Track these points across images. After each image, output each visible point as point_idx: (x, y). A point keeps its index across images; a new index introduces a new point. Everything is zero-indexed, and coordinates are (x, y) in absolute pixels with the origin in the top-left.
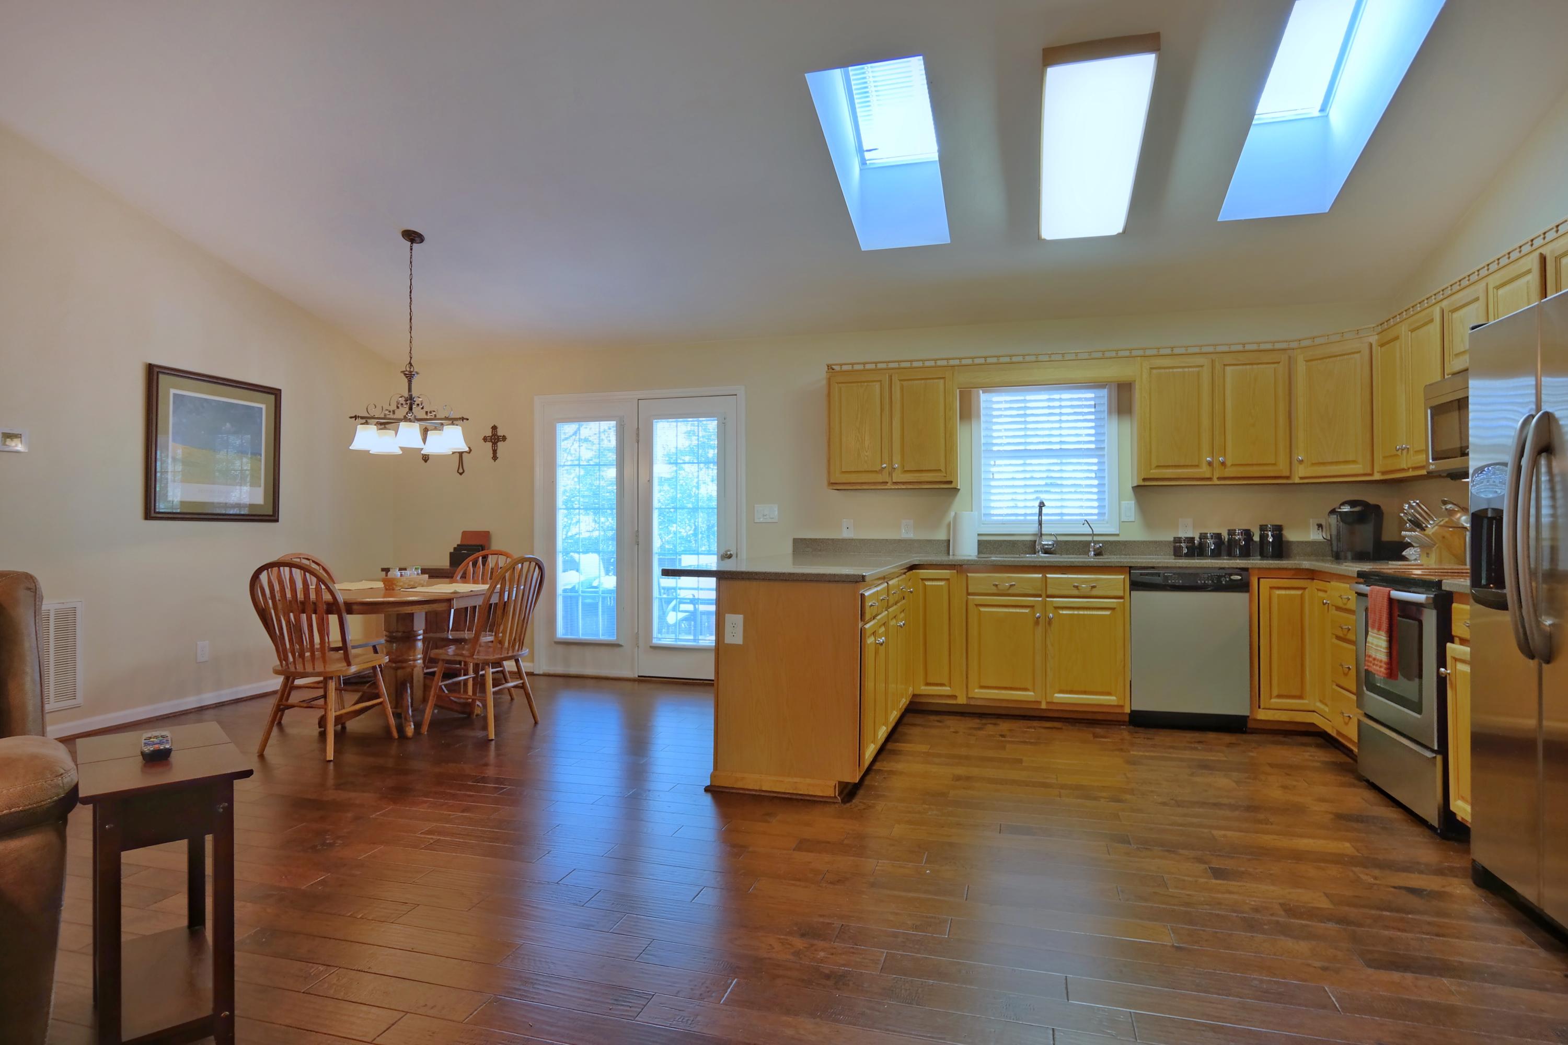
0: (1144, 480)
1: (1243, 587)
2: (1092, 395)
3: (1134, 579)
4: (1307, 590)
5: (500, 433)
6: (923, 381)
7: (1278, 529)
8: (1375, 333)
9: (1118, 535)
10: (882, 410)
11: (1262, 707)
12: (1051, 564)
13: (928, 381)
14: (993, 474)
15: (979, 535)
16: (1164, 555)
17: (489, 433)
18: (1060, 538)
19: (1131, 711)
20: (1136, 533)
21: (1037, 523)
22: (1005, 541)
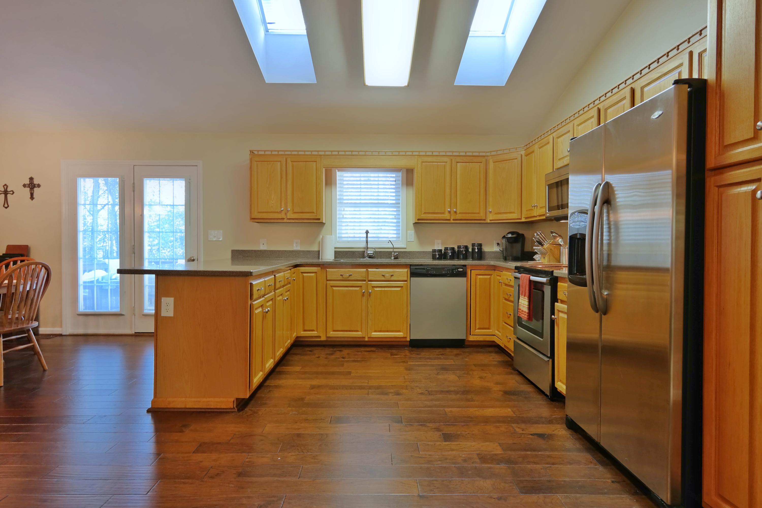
0: (418, 220)
1: (463, 274)
2: (394, 175)
4: (492, 276)
5: (36, 182)
6: (304, 163)
7: (480, 245)
8: (524, 150)
9: (405, 248)
10: (281, 178)
11: (471, 334)
12: (371, 264)
13: (307, 163)
14: (343, 215)
15: (335, 248)
16: (428, 258)
17: (27, 182)
18: (377, 250)
19: (410, 340)
20: (415, 247)
21: (365, 242)
22: (349, 251)
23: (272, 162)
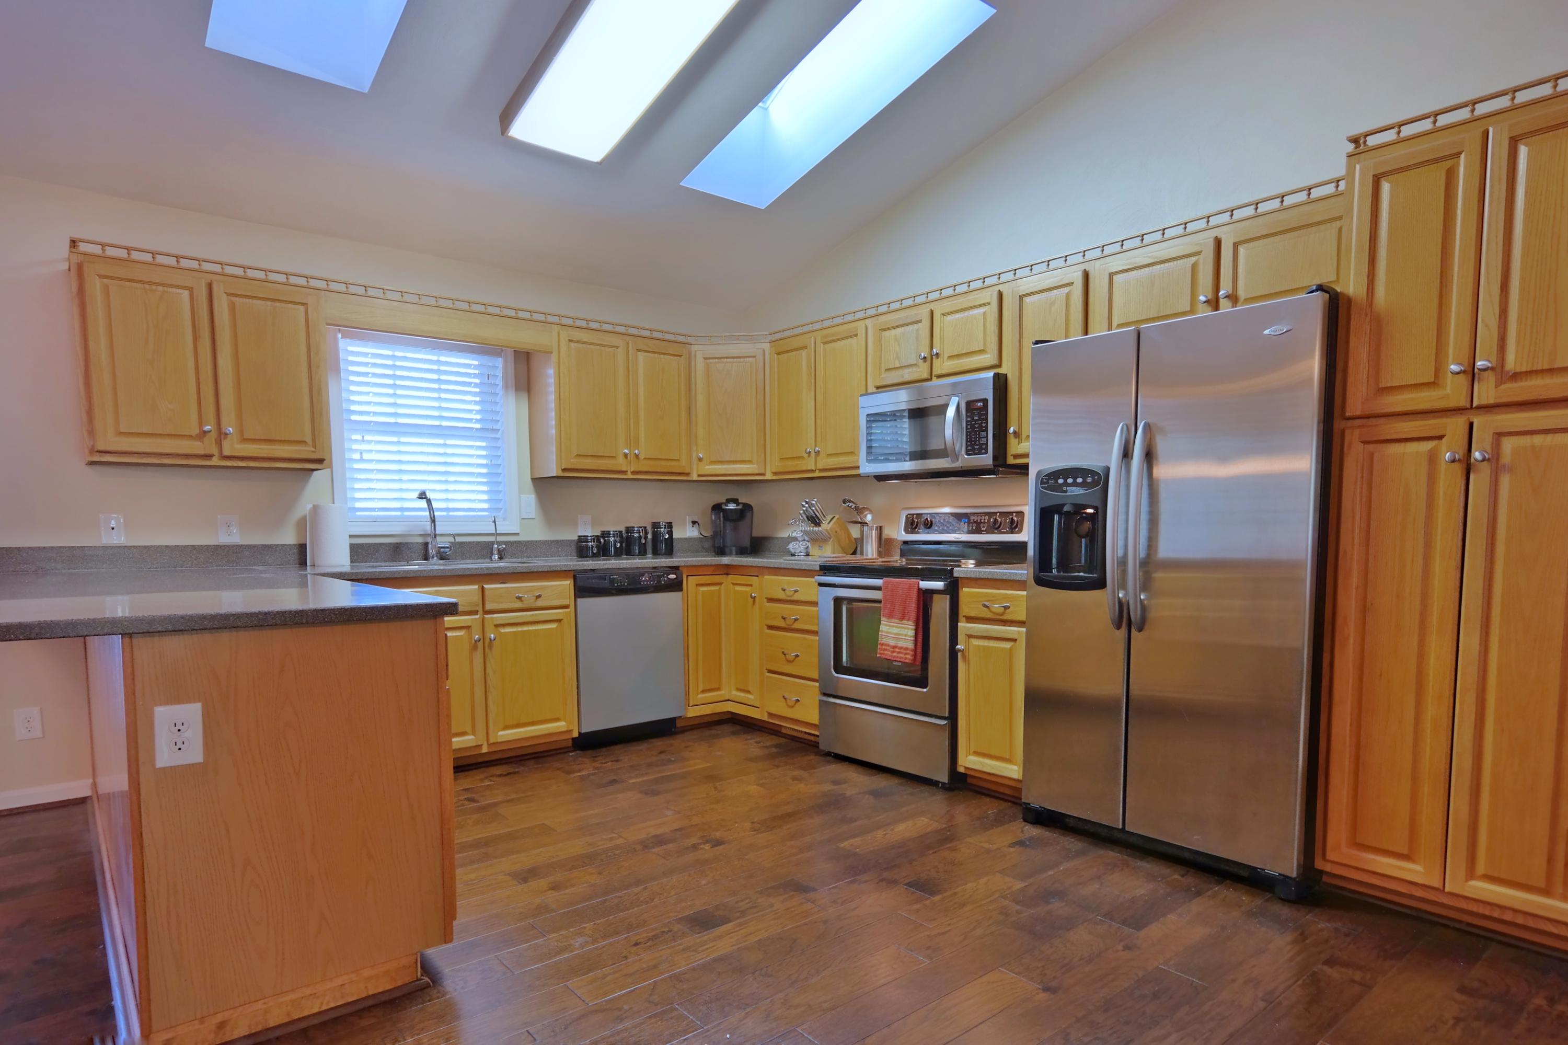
0: (564, 470)
1: (676, 586)
2: (476, 363)
3: (579, 583)
4: (723, 585)
6: (269, 303)
7: (670, 525)
9: (517, 534)
10: (196, 339)
11: (691, 704)
12: (491, 572)
13: (278, 304)
14: (361, 453)
15: (351, 536)
16: (566, 556)
18: (459, 539)
19: (580, 733)
20: (537, 533)
21: (429, 519)
22: (383, 544)
23: (160, 288)
